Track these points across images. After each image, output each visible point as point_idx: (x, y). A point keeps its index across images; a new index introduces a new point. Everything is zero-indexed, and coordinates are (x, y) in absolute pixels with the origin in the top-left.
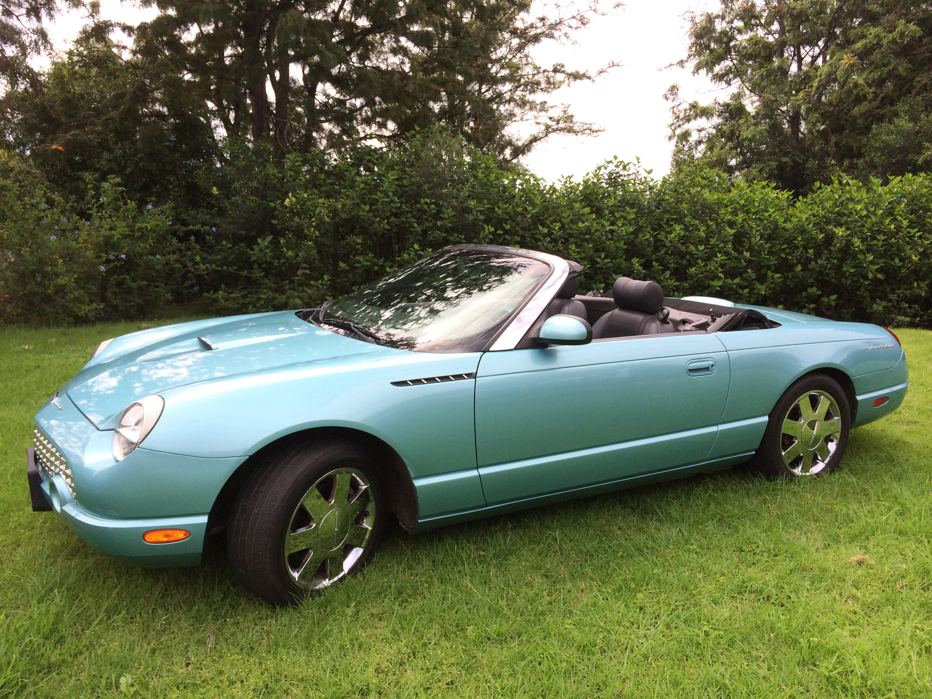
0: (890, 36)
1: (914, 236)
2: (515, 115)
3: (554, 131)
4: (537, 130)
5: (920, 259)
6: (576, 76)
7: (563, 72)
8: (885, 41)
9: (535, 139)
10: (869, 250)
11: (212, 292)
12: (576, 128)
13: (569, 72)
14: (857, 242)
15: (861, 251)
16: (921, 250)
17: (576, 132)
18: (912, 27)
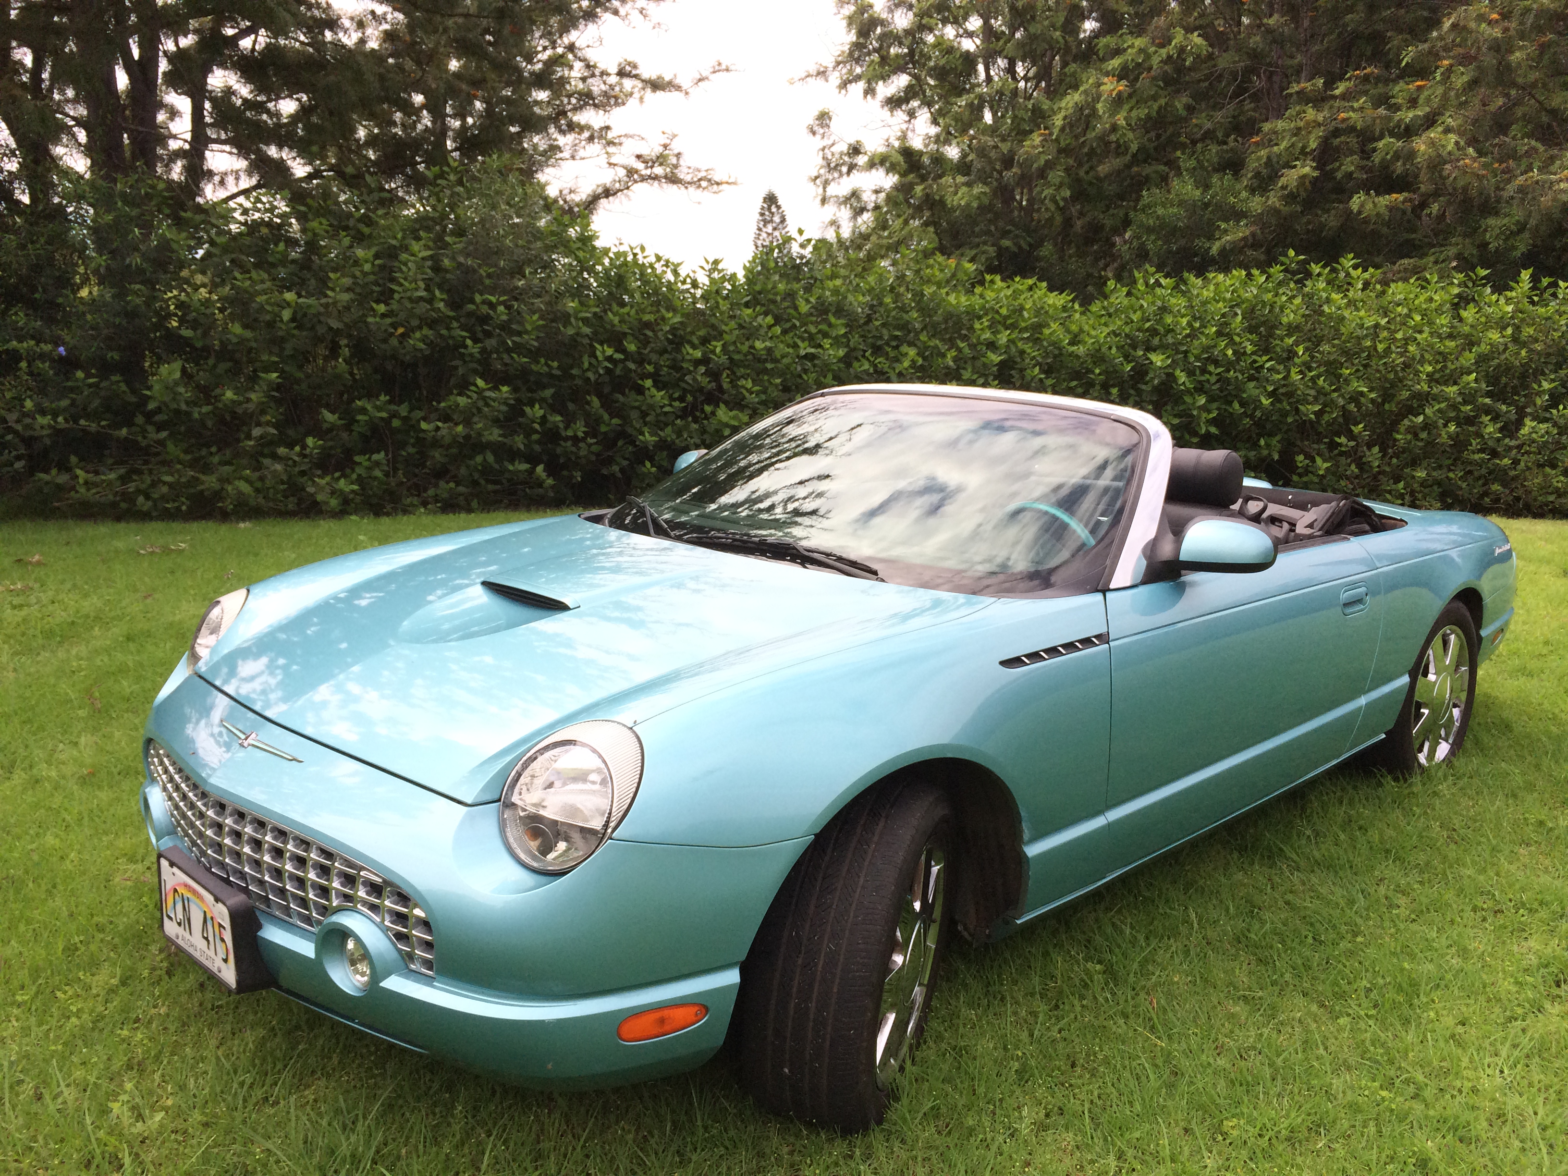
0: (1164, 52)
1: (1262, 367)
2: (559, 149)
3: (643, 179)
4: (608, 177)
5: (1272, 403)
6: (656, 85)
7: (636, 76)
8: (1155, 61)
9: (608, 193)
10: (1200, 389)
11: (54, 472)
12: (682, 174)
13: (645, 75)
14: (1182, 377)
15: (1188, 391)
16: (1270, 388)
17: (686, 184)
18: (1196, 39)
